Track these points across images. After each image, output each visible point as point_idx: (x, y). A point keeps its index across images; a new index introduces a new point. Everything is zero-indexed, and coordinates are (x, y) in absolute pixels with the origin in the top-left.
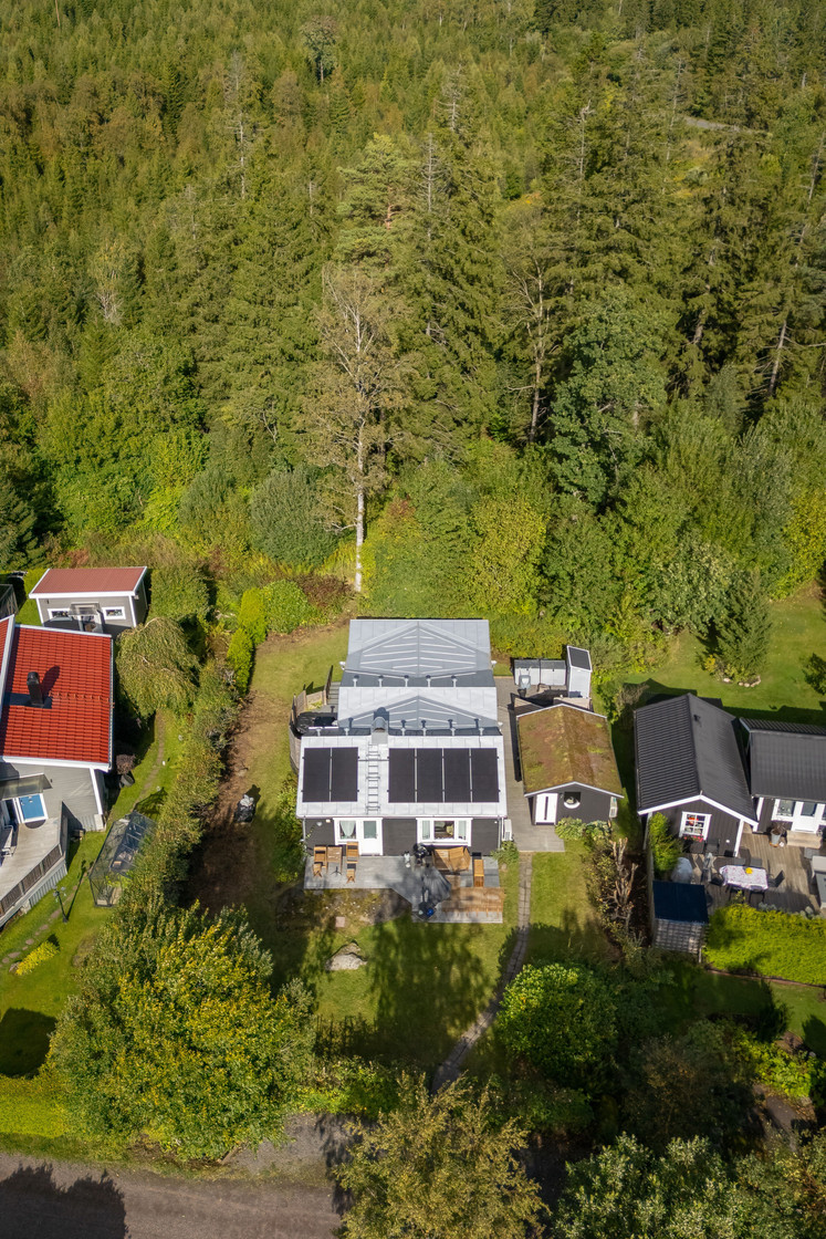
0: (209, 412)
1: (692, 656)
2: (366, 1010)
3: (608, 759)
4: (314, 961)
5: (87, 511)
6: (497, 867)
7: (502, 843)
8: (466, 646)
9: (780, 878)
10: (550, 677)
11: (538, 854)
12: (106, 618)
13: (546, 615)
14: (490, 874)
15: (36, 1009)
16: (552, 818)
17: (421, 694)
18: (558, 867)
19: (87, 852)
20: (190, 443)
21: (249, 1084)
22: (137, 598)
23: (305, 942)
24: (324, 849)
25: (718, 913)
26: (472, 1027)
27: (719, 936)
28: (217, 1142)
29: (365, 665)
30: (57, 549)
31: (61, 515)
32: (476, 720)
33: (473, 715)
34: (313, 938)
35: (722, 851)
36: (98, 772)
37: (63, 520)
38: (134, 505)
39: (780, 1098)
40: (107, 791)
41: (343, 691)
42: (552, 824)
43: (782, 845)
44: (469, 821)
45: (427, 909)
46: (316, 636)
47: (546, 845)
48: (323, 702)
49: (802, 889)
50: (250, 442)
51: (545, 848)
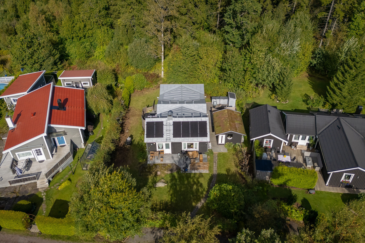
0: (114, 23)
1: (267, 95)
2: (166, 198)
3: (241, 124)
4: (151, 184)
5: (76, 53)
6: (207, 157)
7: (208, 150)
8: (197, 92)
9: (295, 158)
10: (223, 102)
11: (219, 153)
12: (83, 85)
13: (222, 83)
14: (205, 159)
15: (65, 200)
16: (223, 142)
17: (183, 106)
18: (225, 157)
19: (79, 154)
20: (108, 32)
21: (130, 218)
22: (92, 79)
23: (148, 179)
24: (153, 152)
25: (276, 168)
26: (199, 203)
27: (276, 175)
28: (121, 235)
29: (165, 98)
30: (67, 65)
31: (68, 55)
32: (200, 114)
33: (199, 112)
34: (150, 178)
35: (276, 151)
36: (81, 130)
37: (69, 56)
38: (91, 52)
39: (294, 221)
40: (85, 137)
41: (158, 106)
42: (223, 144)
43: (295, 149)
44: (198, 143)
45: (186, 169)
46: (149, 91)
47: (222, 150)
48: (152, 110)
49: (301, 162)
50: (127, 31)
51: (221, 151)
